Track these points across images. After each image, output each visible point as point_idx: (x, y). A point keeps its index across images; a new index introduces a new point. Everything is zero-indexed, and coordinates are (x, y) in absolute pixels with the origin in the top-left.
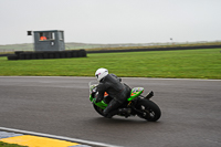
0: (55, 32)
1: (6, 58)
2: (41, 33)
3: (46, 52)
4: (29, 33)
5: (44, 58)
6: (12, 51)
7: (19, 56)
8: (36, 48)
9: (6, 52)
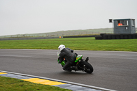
0: (129, 20)
1: (94, 38)
2: (119, 21)
3: (121, 34)
4: (110, 21)
5: (120, 38)
6: (98, 33)
7: (103, 37)
8: (115, 31)
9: (94, 34)
